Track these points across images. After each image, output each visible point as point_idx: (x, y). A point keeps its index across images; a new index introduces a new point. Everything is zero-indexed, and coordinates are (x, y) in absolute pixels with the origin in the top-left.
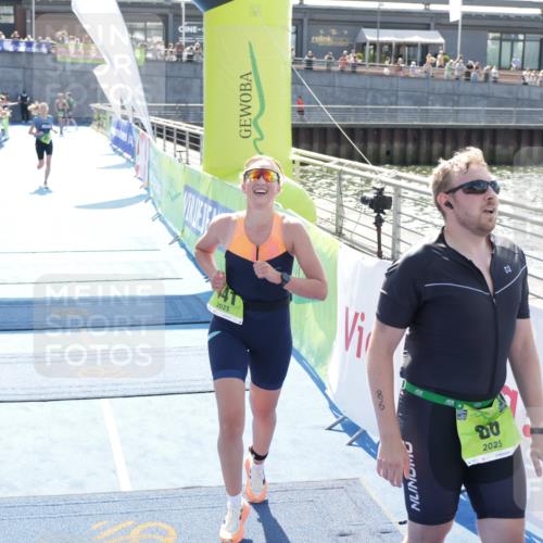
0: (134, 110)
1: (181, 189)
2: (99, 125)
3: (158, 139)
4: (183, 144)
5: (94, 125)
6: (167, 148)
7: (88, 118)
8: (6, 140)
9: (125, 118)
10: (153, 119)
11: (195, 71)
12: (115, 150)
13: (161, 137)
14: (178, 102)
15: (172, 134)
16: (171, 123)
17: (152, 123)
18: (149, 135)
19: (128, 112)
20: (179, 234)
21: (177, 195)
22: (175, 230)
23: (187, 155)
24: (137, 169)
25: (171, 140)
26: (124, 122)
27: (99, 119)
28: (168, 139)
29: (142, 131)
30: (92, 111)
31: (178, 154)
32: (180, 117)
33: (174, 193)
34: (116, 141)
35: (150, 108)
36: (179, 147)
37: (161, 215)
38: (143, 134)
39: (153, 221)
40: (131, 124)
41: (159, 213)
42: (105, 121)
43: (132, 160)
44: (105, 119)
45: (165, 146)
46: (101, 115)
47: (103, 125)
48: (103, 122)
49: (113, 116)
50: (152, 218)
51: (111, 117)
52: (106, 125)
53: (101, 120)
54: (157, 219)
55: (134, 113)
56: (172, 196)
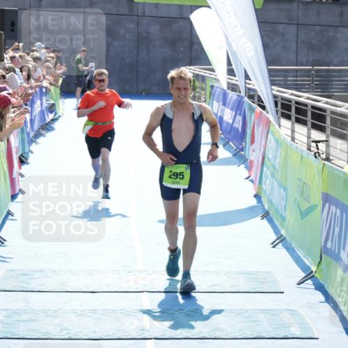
0: (247, 77)
1: (317, 199)
3: (284, 122)
4: (322, 129)
6: (297, 136)
9: (233, 88)
11: (341, 15)
13: (288, 117)
14: (315, 63)
15: (304, 113)
16: (305, 97)
17: (275, 97)
18: (271, 115)
19: (239, 80)
20: (314, 268)
21: (311, 209)
22: (307, 262)
23: (328, 146)
24: (249, 168)
25: (304, 123)
26: (232, 95)
27: (195, 88)
28: (298, 121)
29: (259, 109)
31: (314, 145)
32: (317, 87)
33: (305, 206)
36: (316, 135)
37: (285, 238)
38: (261, 112)
39: (274, 247)
40: (243, 97)
41: (282, 235)
42: (203, 92)
43: (243, 153)
44: (204, 89)
45: (293, 131)
46: (197, 84)
47: (200, 99)
48: (200, 93)
49: (216, 85)
50: (272, 244)
51: (212, 87)
52: (205, 98)
53: (198, 90)
54: (280, 244)
55: (247, 81)
56: (303, 210)
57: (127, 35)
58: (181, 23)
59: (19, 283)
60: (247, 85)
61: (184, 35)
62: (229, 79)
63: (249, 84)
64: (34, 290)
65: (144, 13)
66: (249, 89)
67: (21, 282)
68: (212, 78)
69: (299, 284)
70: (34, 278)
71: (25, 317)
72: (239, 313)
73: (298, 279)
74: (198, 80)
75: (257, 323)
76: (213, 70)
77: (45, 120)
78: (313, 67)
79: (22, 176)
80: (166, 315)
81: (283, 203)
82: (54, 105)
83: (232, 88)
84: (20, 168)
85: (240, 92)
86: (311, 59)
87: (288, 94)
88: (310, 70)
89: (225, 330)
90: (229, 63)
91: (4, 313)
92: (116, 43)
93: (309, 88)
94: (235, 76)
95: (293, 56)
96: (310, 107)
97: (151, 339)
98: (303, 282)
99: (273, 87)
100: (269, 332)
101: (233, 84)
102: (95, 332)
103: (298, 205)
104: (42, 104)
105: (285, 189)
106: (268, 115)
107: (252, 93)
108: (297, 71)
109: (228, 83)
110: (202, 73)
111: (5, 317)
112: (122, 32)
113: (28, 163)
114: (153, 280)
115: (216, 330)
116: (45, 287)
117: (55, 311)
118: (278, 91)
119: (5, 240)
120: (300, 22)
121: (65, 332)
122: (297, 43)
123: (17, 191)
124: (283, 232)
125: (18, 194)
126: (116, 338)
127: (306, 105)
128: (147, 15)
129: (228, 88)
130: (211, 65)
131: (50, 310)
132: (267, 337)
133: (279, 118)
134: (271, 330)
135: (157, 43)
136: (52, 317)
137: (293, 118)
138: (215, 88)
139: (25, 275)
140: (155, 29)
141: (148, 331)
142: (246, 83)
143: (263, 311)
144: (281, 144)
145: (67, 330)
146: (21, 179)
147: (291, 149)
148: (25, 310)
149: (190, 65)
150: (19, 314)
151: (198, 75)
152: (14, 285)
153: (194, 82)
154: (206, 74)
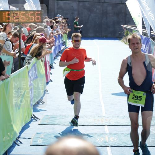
7: (120, 34)
27: (127, 35)
57: (97, 11)
58: (121, 6)
59: (50, 121)
60: (151, 33)
61: (123, 11)
62: (143, 30)
63: (152, 33)
64: (57, 124)
65: (105, 1)
66: (152, 35)
67: (51, 121)
68: (135, 30)
70: (57, 119)
71: (53, 136)
74: (129, 31)
76: (136, 27)
77: (61, 49)
79: (51, 74)
80: (115, 135)
82: (65, 42)
83: (145, 35)
84: (50, 70)
85: (148, 36)
90: (143, 23)
91: (44, 134)
92: (92, 15)
97: (109, 146)
101: (145, 33)
104: (59, 42)
107: (154, 37)
109: (143, 32)
110: (131, 28)
111: (44, 136)
112: (95, 10)
113: (54, 68)
114: (109, 120)
116: (61, 123)
119: (44, 102)
123: (49, 81)
125: (49, 82)
128: (106, 2)
129: (143, 35)
130: (135, 24)
135: (111, 15)
139: (53, 117)
140: (110, 8)
141: (108, 143)
142: (151, 32)
146: (50, 75)
148: (53, 133)
149: (125, 25)
150: (50, 135)
151: (129, 29)
152: (48, 122)
153: (127, 32)
154: (133, 28)
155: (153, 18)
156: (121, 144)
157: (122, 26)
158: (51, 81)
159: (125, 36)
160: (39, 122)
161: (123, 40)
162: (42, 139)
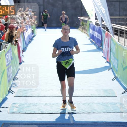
0: (102, 20)
2: (83, 28)
5: (80, 28)
7: (77, 24)
8: (34, 36)
9: (97, 24)
10: (113, 25)
12: (92, 42)
13: (117, 35)
15: (123, 33)
17: (113, 27)
19: (99, 22)
22: (125, 86)
25: (123, 37)
26: (97, 27)
27: (83, 25)
29: (107, 32)
30: (79, 21)
34: (92, 37)
35: (111, 19)
37: (117, 77)
38: (108, 33)
39: (113, 80)
40: (101, 28)
41: (116, 76)
42: (86, 26)
43: (101, 47)
44: (86, 25)
45: (119, 40)
46: (84, 23)
47: (85, 28)
48: (85, 26)
49: (91, 24)
50: (113, 79)
51: (90, 24)
52: (87, 28)
53: (84, 25)
54: (115, 80)
55: (102, 22)
56: (124, 67)
57: (59, 6)
59: (23, 94)
61: (79, 6)
62: (96, 21)
64: (29, 96)
67: (24, 93)
68: (89, 21)
69: (123, 94)
70: (29, 92)
71: (26, 106)
72: (102, 104)
73: (122, 92)
75: (108, 108)
76: (89, 18)
78: (125, 16)
81: (117, 65)
84: (23, 53)
85: (100, 26)
86: (124, 14)
87: (117, 26)
88: (124, 18)
89: (97, 110)
90: (96, 16)
91: (19, 104)
92: (55, 9)
93: (124, 24)
94: (98, 20)
95: (118, 13)
96: (125, 31)
98: (124, 93)
99: (112, 24)
100: (113, 111)
102: (51, 111)
103: (122, 66)
105: (117, 60)
106: (110, 34)
107: (104, 26)
108: (119, 18)
110: (86, 19)
112: (57, 5)
115: (94, 110)
116: (32, 95)
117: (36, 104)
118: (114, 25)
119: (18, 79)
120: (120, 1)
121: (40, 111)
122: (119, 8)
123: (22, 61)
124: (116, 75)
125: (22, 62)
126: (58, 113)
127: (123, 30)
129: (95, 25)
130: (89, 16)
131: (34, 103)
132: (111, 112)
133: (114, 35)
134: (113, 110)
135: (70, 9)
136: (35, 105)
137: (119, 35)
138: (90, 25)
139: (25, 91)
140: (69, 4)
141: (69, 110)
143: (110, 103)
144: (115, 44)
145: (41, 110)
146: (23, 57)
147: (119, 46)
148: (26, 103)
149: (81, 16)
150: (24, 105)
151: (84, 20)
152: (22, 94)
153: (83, 22)
154: (87, 19)
155: (104, 11)
156: (80, 111)
157: (79, 18)
158: (24, 62)
159: (81, 26)
160: (14, 94)
161: (79, 29)
162: (17, 108)
